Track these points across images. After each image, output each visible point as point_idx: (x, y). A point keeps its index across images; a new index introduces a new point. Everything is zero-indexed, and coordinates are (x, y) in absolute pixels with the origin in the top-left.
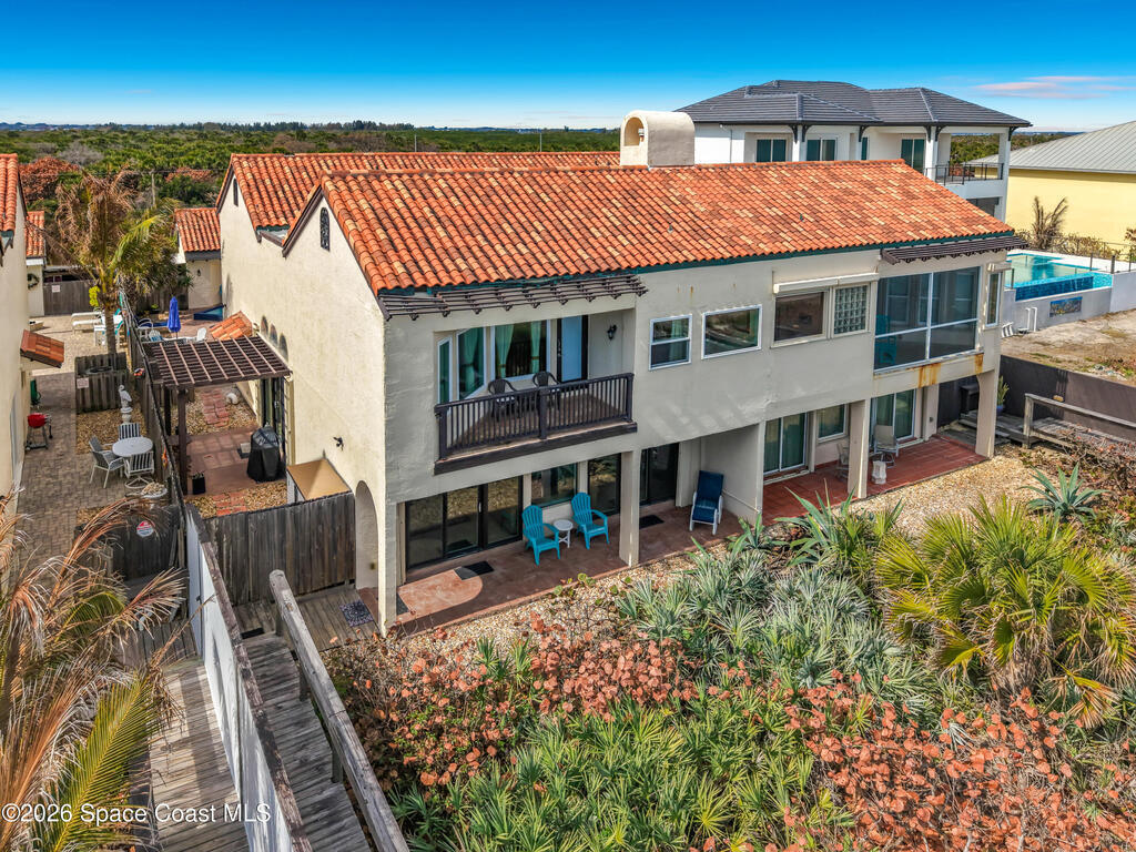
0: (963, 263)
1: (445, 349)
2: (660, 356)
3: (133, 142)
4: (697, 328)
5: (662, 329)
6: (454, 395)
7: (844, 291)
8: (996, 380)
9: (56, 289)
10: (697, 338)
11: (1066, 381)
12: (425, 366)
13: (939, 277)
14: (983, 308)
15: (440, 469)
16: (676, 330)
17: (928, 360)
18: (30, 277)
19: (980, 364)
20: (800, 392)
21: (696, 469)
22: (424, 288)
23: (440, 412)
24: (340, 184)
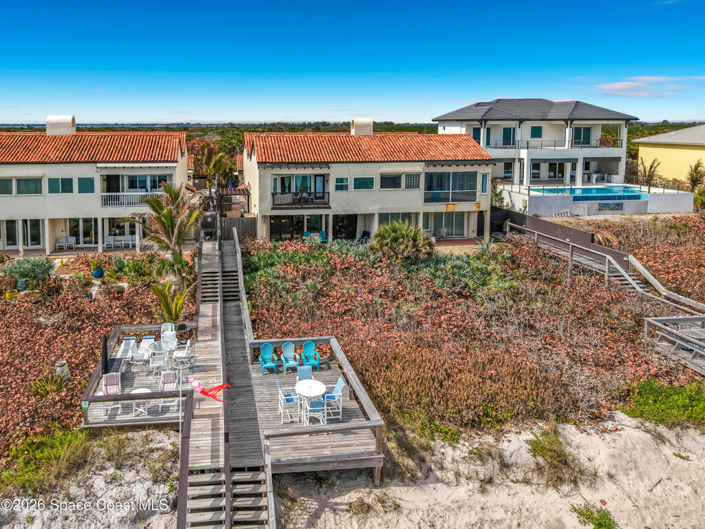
0: (469, 169)
1: (275, 179)
2: (339, 188)
3: (237, 133)
4: (351, 182)
5: (338, 180)
6: (279, 190)
7: (408, 176)
8: (489, 213)
9: (197, 181)
10: (351, 184)
11: (526, 218)
12: (269, 182)
13: (455, 174)
14: (479, 187)
15: (272, 209)
16: (345, 181)
17: (450, 202)
18: (189, 177)
19: (479, 207)
20: (391, 206)
21: (363, 230)
22: (268, 163)
23: (274, 194)
24: (257, 139)
